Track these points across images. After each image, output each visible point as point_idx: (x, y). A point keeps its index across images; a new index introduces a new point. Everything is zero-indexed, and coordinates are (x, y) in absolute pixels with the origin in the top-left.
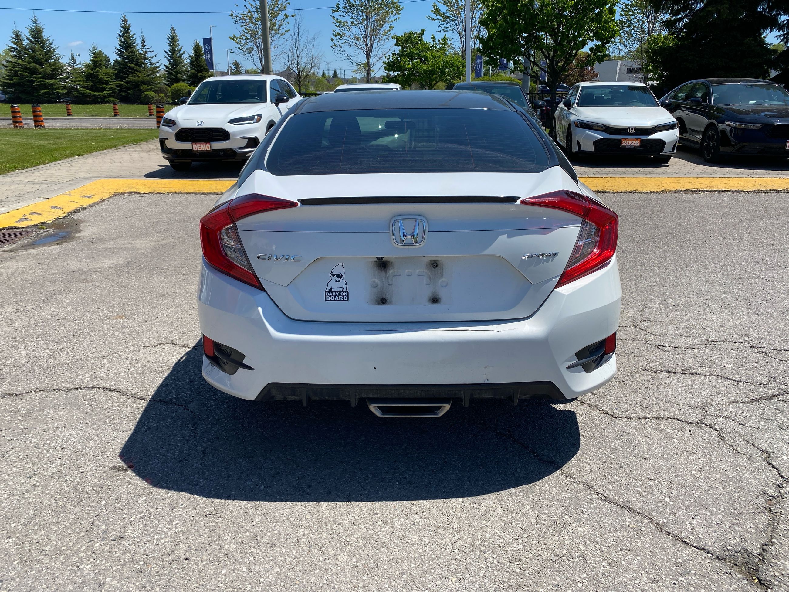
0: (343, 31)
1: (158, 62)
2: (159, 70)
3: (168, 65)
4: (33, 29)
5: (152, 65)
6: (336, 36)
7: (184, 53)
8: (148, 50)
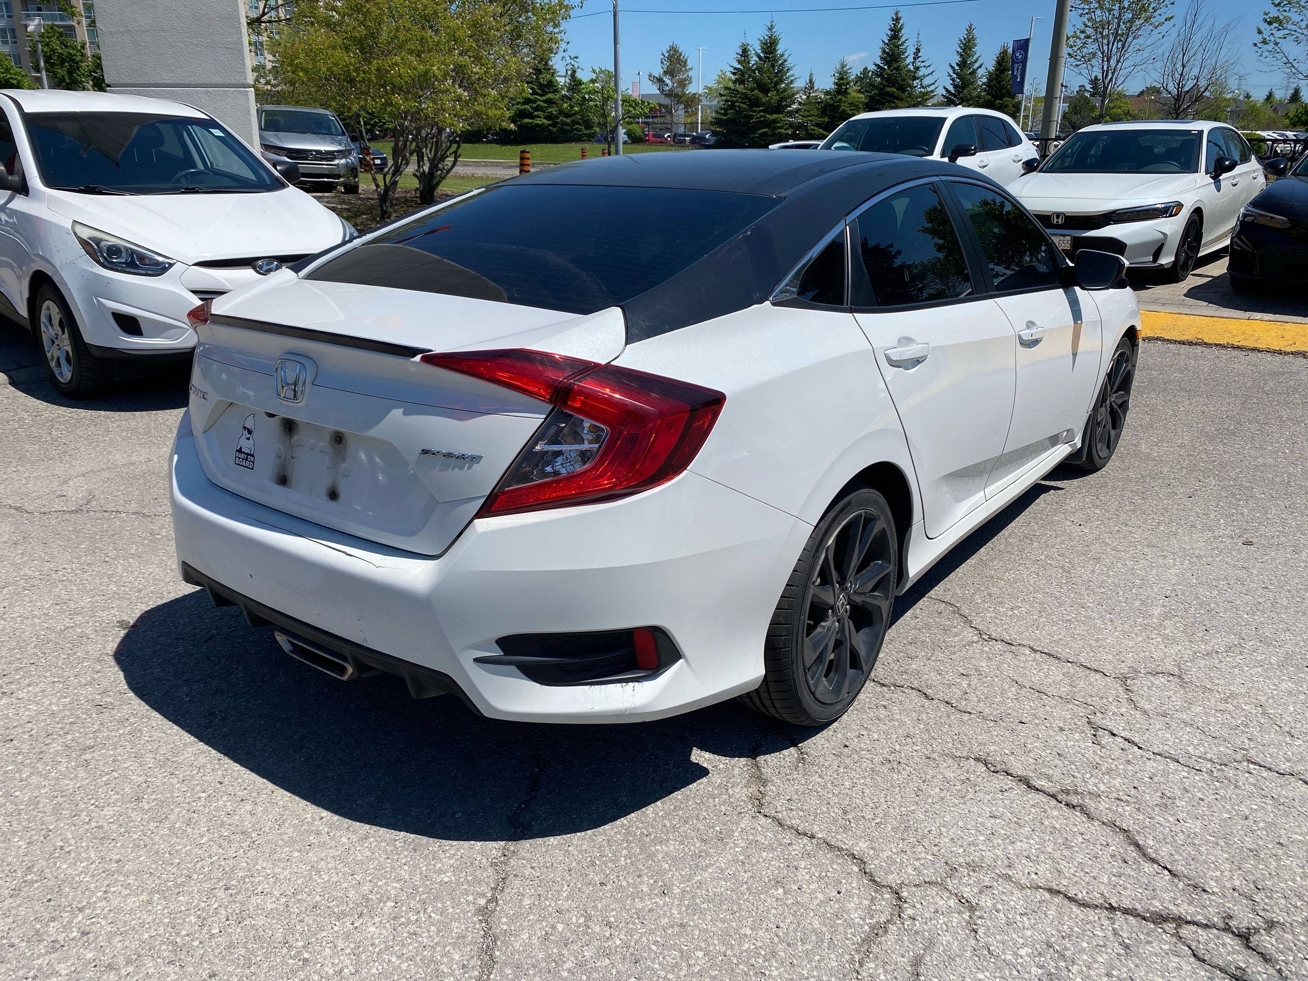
0: (1285, 14)
1: (934, 84)
2: (932, 97)
3: (951, 88)
4: (766, 40)
5: (923, 88)
6: (1270, 23)
7: (980, 67)
8: (923, 64)
